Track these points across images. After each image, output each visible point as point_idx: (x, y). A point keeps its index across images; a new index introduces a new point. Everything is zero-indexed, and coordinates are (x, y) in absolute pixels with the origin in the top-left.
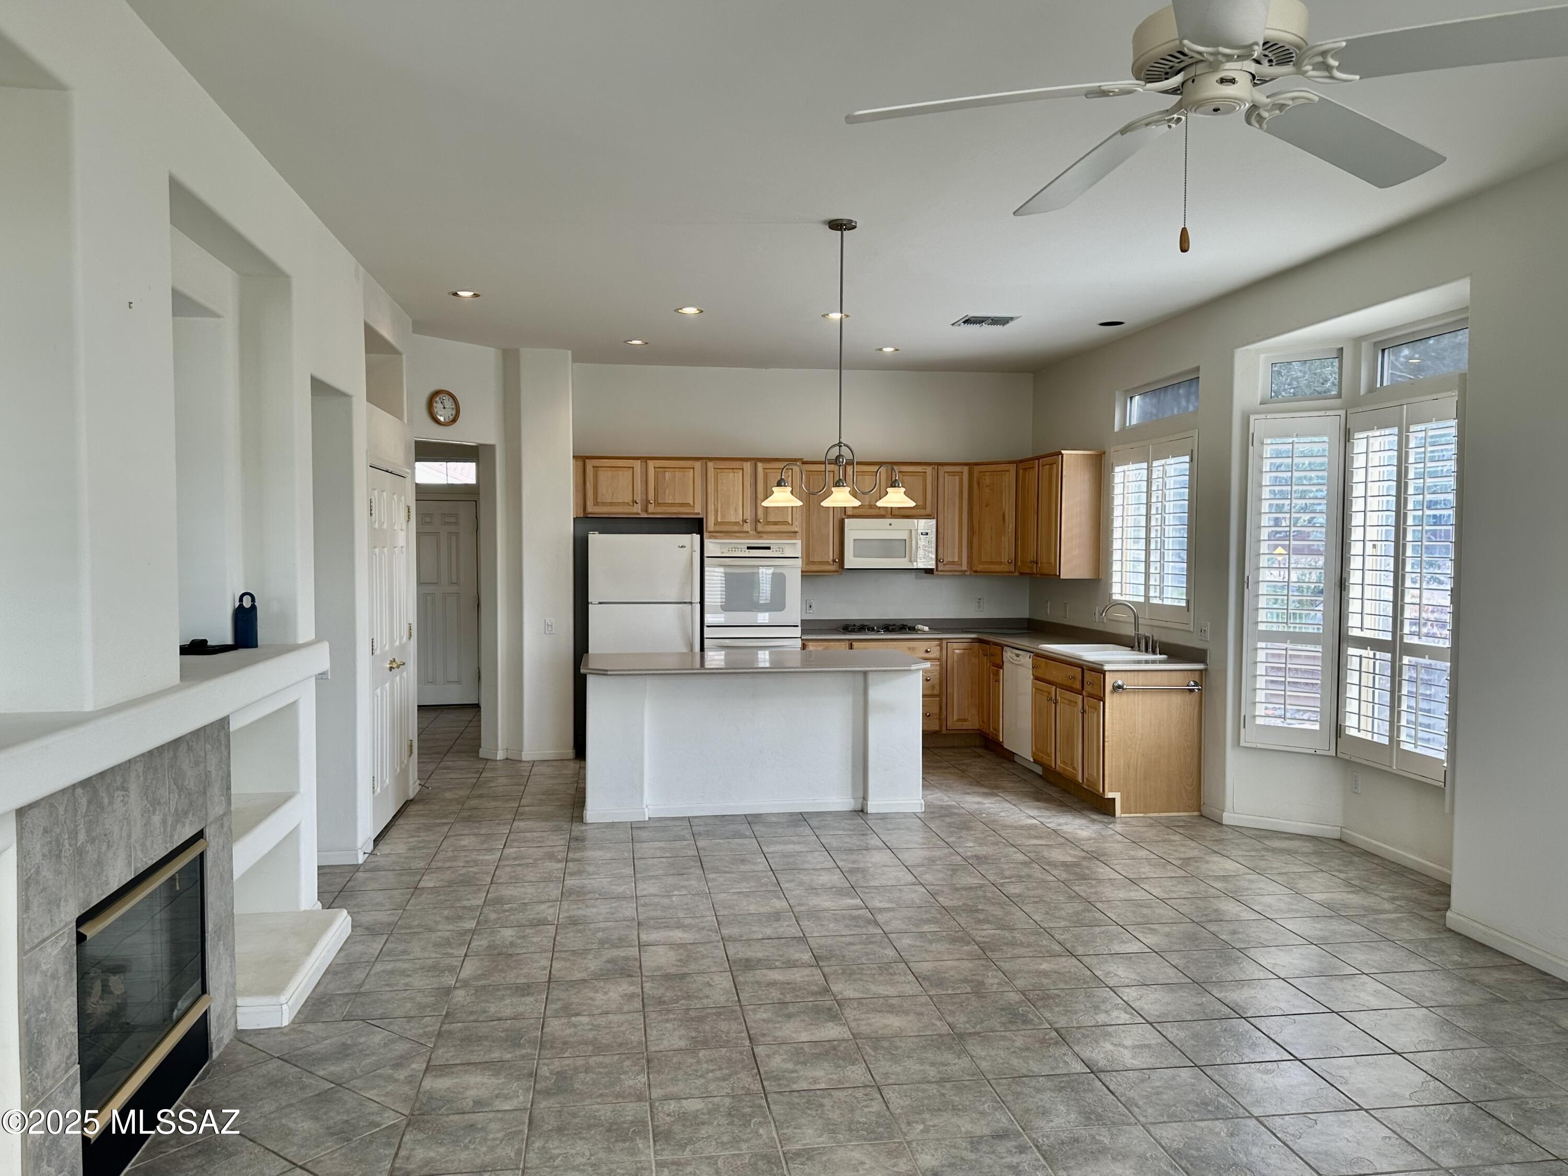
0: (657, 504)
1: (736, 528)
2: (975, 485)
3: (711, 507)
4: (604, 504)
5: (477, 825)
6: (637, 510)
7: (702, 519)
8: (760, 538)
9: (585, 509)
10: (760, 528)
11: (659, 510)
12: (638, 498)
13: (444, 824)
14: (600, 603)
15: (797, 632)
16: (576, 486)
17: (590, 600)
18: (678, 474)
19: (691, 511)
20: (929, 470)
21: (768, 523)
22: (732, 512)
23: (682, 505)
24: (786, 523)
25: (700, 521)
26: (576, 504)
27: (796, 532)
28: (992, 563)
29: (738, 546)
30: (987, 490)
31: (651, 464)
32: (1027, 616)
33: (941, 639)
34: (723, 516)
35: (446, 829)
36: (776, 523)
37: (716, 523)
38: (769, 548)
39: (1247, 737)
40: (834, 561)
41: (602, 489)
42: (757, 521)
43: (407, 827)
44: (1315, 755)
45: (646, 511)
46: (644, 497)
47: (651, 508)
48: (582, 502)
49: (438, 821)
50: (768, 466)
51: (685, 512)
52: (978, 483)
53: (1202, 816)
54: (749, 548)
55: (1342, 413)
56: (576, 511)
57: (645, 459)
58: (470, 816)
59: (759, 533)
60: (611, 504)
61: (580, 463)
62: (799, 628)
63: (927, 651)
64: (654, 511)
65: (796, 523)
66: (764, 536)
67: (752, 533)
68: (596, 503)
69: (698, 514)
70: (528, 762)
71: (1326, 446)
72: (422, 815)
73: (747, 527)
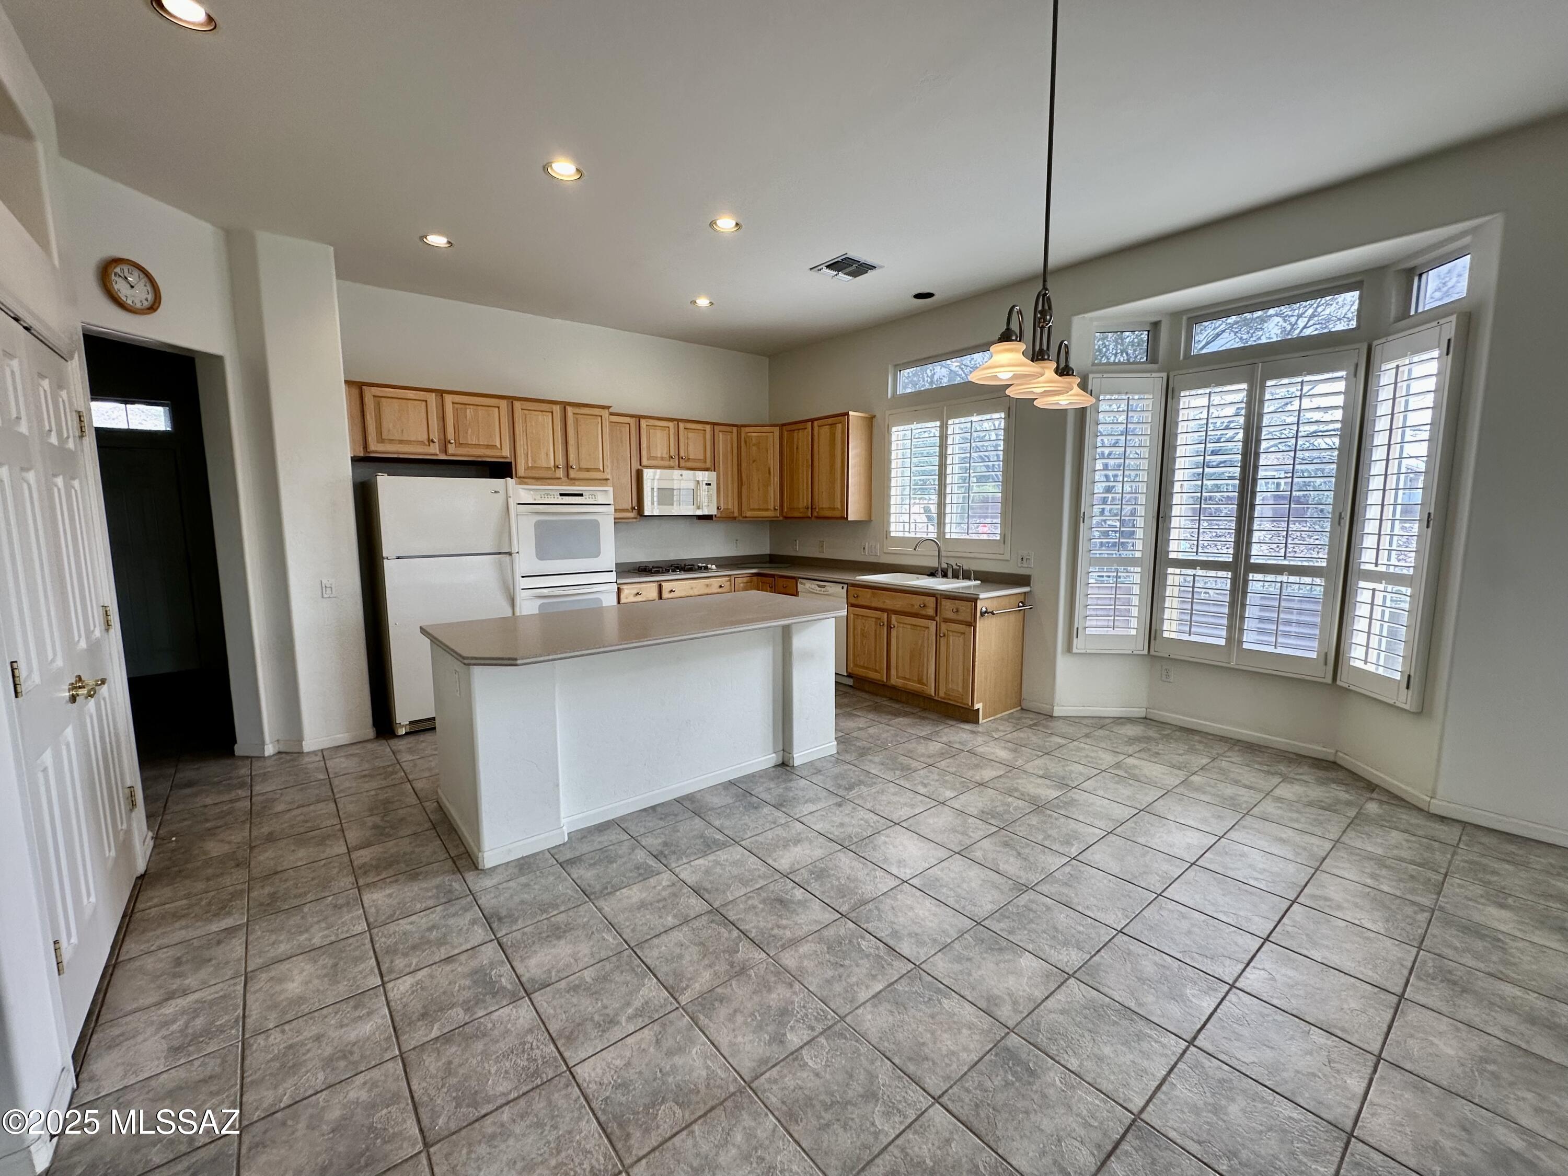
0: (459, 445)
1: (549, 474)
2: (743, 443)
3: (520, 451)
4: (391, 441)
5: (295, 920)
6: (434, 451)
7: (511, 463)
8: (574, 485)
9: (365, 446)
10: (572, 474)
11: (461, 451)
12: (435, 436)
13: (231, 931)
14: (398, 558)
15: (612, 577)
16: (351, 417)
17: (385, 555)
18: (481, 412)
19: (499, 454)
20: (708, 427)
21: (580, 469)
22: (543, 456)
23: (488, 446)
24: (598, 470)
25: (509, 465)
26: (353, 441)
27: (607, 480)
28: (759, 510)
29: (551, 493)
30: (754, 448)
31: (448, 399)
32: (768, 552)
33: (730, 575)
34: (534, 461)
35: (236, 947)
36: (588, 470)
37: (528, 468)
38: (581, 495)
39: (1079, 645)
40: (633, 508)
41: (388, 423)
42: (568, 467)
43: (149, 963)
44: (1133, 655)
45: (446, 452)
46: (442, 437)
47: (451, 449)
48: (359, 437)
49: (214, 927)
50: (577, 410)
51: (490, 455)
52: (746, 442)
53: (1022, 709)
54: (561, 495)
55: (1164, 375)
56: (353, 449)
57: (441, 393)
58: (273, 896)
59: (572, 479)
60: (401, 442)
61: (355, 391)
62: (614, 573)
63: (721, 586)
64: (455, 452)
65: (608, 470)
66: (577, 483)
67: (565, 479)
68: (381, 440)
69: (506, 458)
70: (314, 753)
71: (1150, 402)
72: (176, 916)
73: (560, 473)
